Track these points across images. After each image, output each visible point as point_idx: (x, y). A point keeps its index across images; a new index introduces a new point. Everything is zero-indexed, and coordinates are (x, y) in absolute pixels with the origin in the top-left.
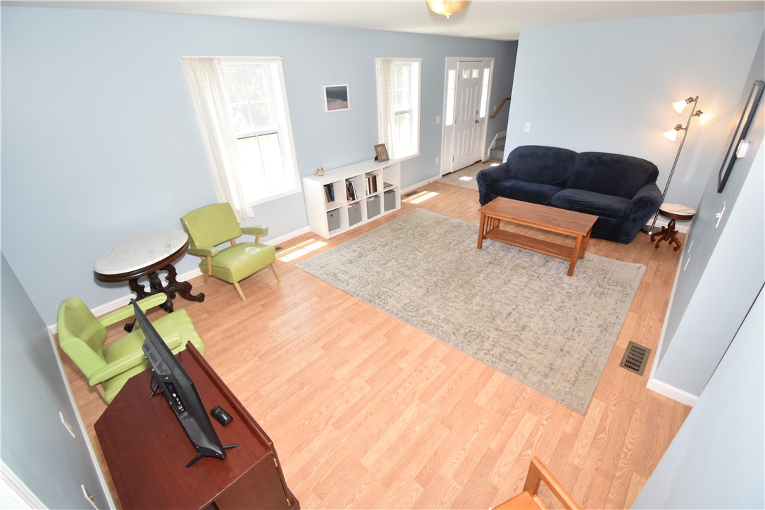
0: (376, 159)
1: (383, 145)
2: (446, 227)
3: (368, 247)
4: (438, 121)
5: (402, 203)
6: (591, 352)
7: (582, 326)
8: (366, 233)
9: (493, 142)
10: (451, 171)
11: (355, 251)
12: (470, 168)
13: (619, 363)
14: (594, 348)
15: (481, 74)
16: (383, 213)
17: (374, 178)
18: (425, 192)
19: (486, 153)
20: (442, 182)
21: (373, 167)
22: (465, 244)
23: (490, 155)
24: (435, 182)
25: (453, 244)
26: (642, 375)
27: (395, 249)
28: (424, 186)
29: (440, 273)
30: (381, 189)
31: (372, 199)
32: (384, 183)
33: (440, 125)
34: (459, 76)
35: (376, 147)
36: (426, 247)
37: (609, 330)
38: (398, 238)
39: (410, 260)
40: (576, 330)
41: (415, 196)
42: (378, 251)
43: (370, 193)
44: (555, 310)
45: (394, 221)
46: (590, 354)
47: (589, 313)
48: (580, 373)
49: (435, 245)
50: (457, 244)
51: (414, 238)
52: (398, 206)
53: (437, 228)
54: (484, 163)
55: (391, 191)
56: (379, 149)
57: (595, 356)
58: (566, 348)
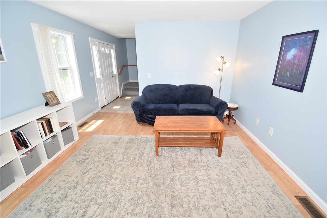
0: (47, 104)
1: (52, 92)
2: (123, 145)
3: (56, 196)
4: (91, 75)
5: (79, 134)
8: (50, 177)
9: (122, 87)
10: (106, 104)
11: (39, 210)
12: (115, 101)
15: (110, 51)
16: (64, 148)
17: (49, 122)
18: (94, 121)
19: (120, 93)
20: (103, 112)
21: (45, 112)
22: (145, 155)
23: (122, 93)
24: (98, 113)
25: (137, 158)
27: (89, 185)
28: (91, 117)
29: (146, 198)
30: (57, 129)
31: (49, 140)
32: (59, 122)
33: (94, 77)
34: (99, 51)
35: (45, 95)
36: (117, 170)
38: (88, 171)
39: (110, 195)
41: (87, 126)
42: (69, 198)
43: (46, 135)
45: (77, 153)
49: (124, 166)
50: (140, 158)
51: (103, 165)
52: (76, 138)
53: (117, 148)
54: (121, 97)
55: (68, 128)
56: (48, 96)
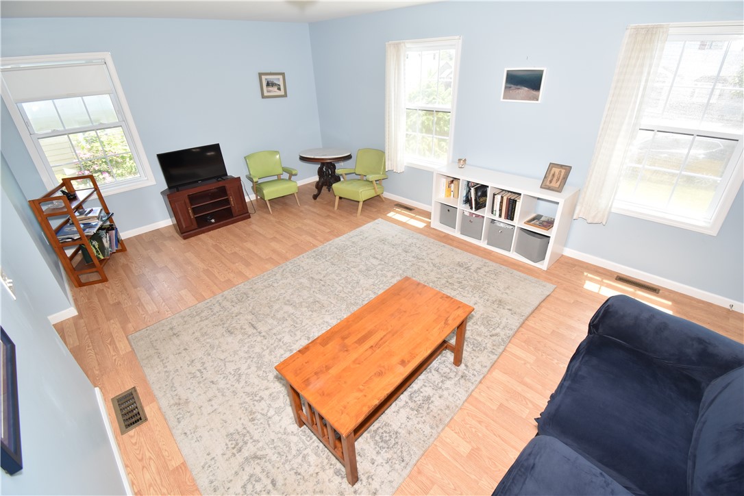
6: (166, 372)
7: (199, 383)
13: (138, 389)
14: (168, 377)
16: (512, 254)
17: (514, 202)
26: (112, 399)
37: (175, 408)
40: (198, 374)
44: (239, 369)
46: (165, 370)
47: (213, 402)
48: (156, 351)
57: (159, 373)
58: (184, 354)
